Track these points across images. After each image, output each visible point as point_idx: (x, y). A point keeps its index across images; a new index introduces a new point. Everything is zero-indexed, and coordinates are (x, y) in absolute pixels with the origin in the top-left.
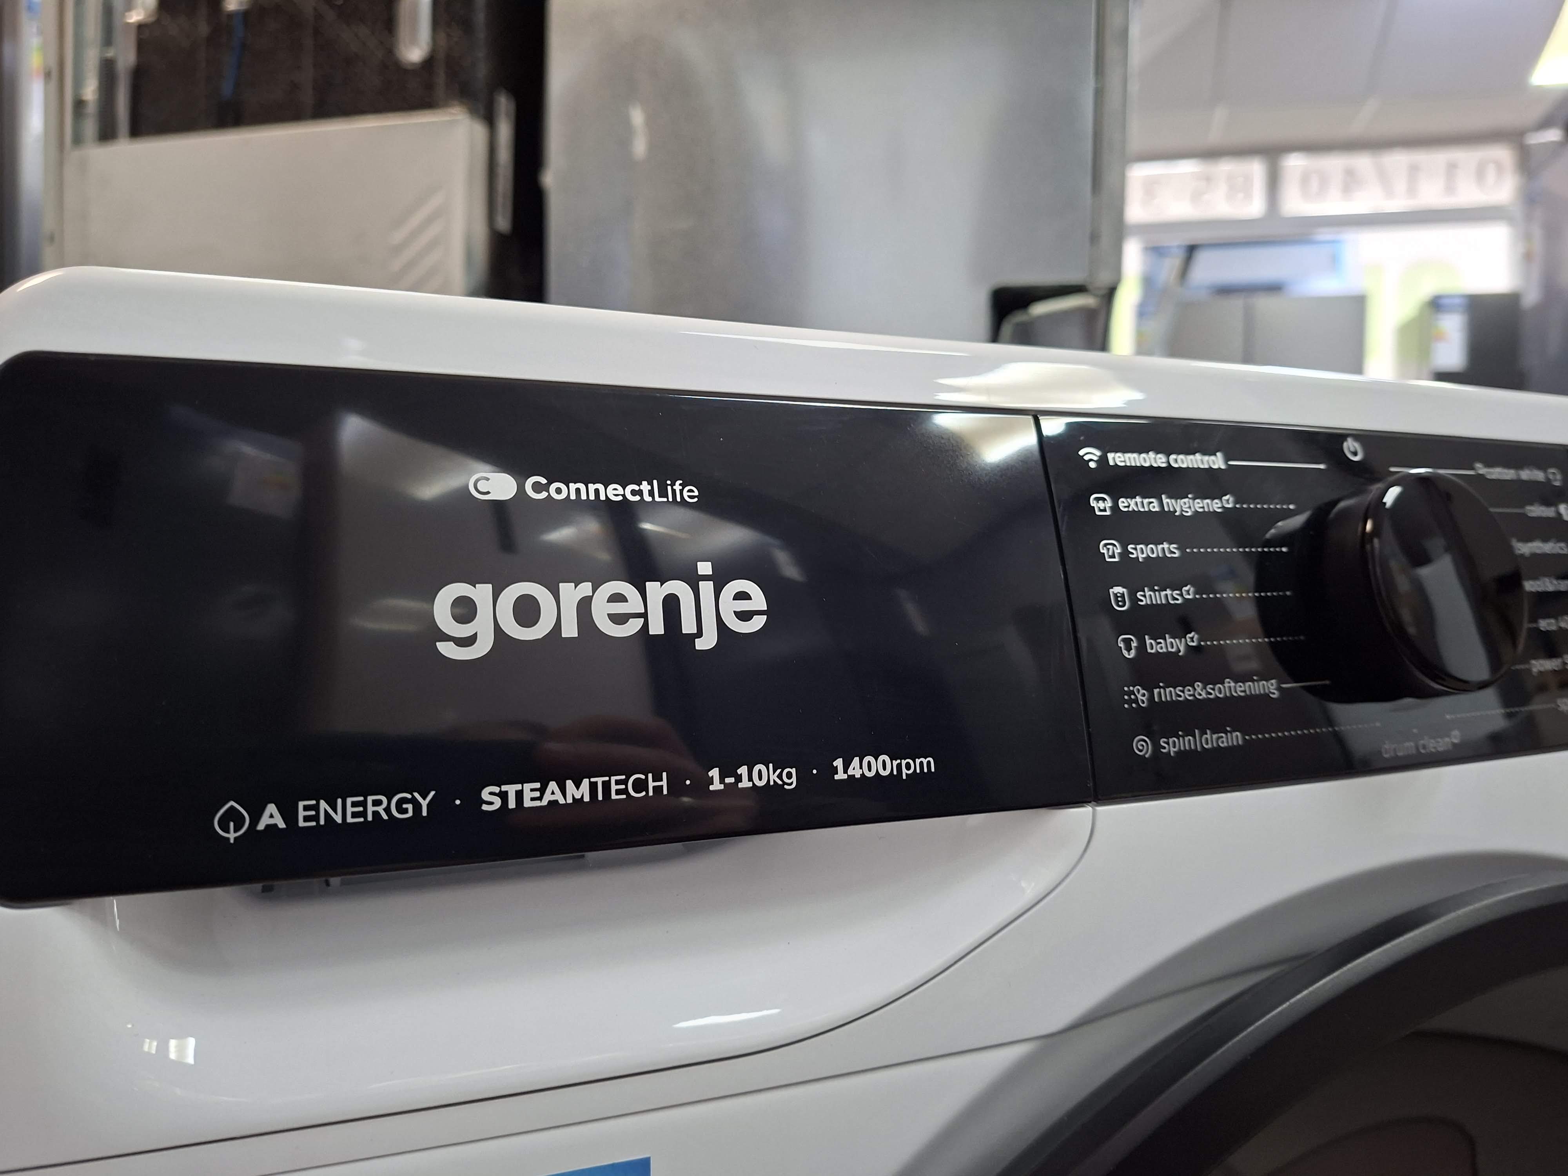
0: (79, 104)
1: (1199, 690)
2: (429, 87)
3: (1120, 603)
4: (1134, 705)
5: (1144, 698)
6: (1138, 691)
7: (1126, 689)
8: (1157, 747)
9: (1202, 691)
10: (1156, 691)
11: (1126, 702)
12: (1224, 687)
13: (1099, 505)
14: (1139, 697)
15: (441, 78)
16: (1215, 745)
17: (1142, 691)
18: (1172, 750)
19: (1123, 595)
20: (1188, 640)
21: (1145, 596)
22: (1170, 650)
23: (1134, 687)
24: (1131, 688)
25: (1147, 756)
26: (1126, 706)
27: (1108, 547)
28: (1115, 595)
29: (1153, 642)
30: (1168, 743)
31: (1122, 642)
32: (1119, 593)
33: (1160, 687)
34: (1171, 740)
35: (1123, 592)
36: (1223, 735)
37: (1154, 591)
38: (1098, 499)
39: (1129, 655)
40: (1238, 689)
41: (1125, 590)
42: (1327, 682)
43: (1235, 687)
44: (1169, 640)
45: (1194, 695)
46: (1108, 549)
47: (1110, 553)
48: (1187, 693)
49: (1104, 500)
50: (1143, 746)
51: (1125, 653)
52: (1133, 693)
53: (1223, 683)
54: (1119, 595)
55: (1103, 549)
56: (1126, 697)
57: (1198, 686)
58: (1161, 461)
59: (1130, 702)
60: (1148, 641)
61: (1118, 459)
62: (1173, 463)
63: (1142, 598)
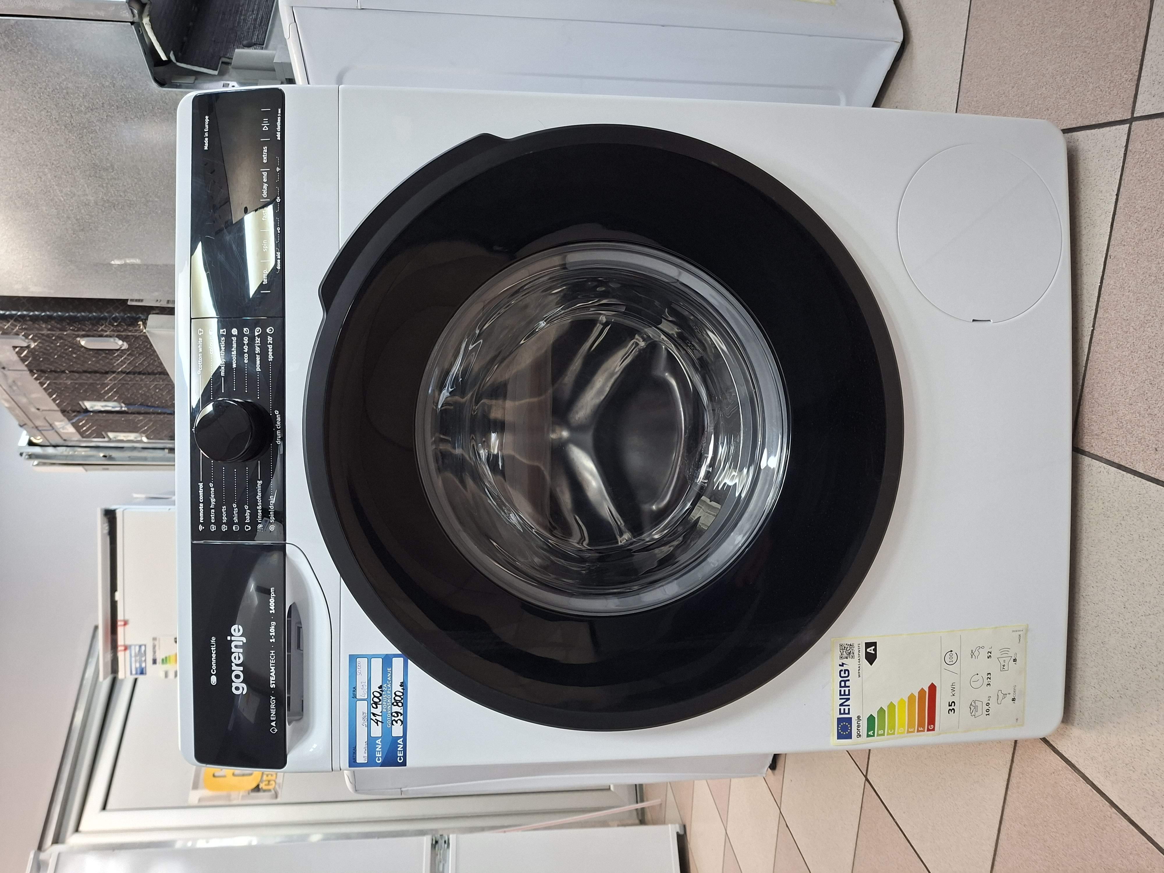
3: (237, 528)
20: (246, 508)
22: (249, 515)
27: (223, 529)
33: (258, 520)
37: (234, 517)
38: (212, 529)
39: (250, 528)
41: (234, 526)
44: (246, 515)
45: (260, 509)
47: (225, 528)
48: (260, 512)
49: (212, 527)
57: (258, 508)
58: (201, 505)
59: (261, 530)
60: (246, 521)
61: (201, 519)
62: (202, 501)
63: (236, 521)
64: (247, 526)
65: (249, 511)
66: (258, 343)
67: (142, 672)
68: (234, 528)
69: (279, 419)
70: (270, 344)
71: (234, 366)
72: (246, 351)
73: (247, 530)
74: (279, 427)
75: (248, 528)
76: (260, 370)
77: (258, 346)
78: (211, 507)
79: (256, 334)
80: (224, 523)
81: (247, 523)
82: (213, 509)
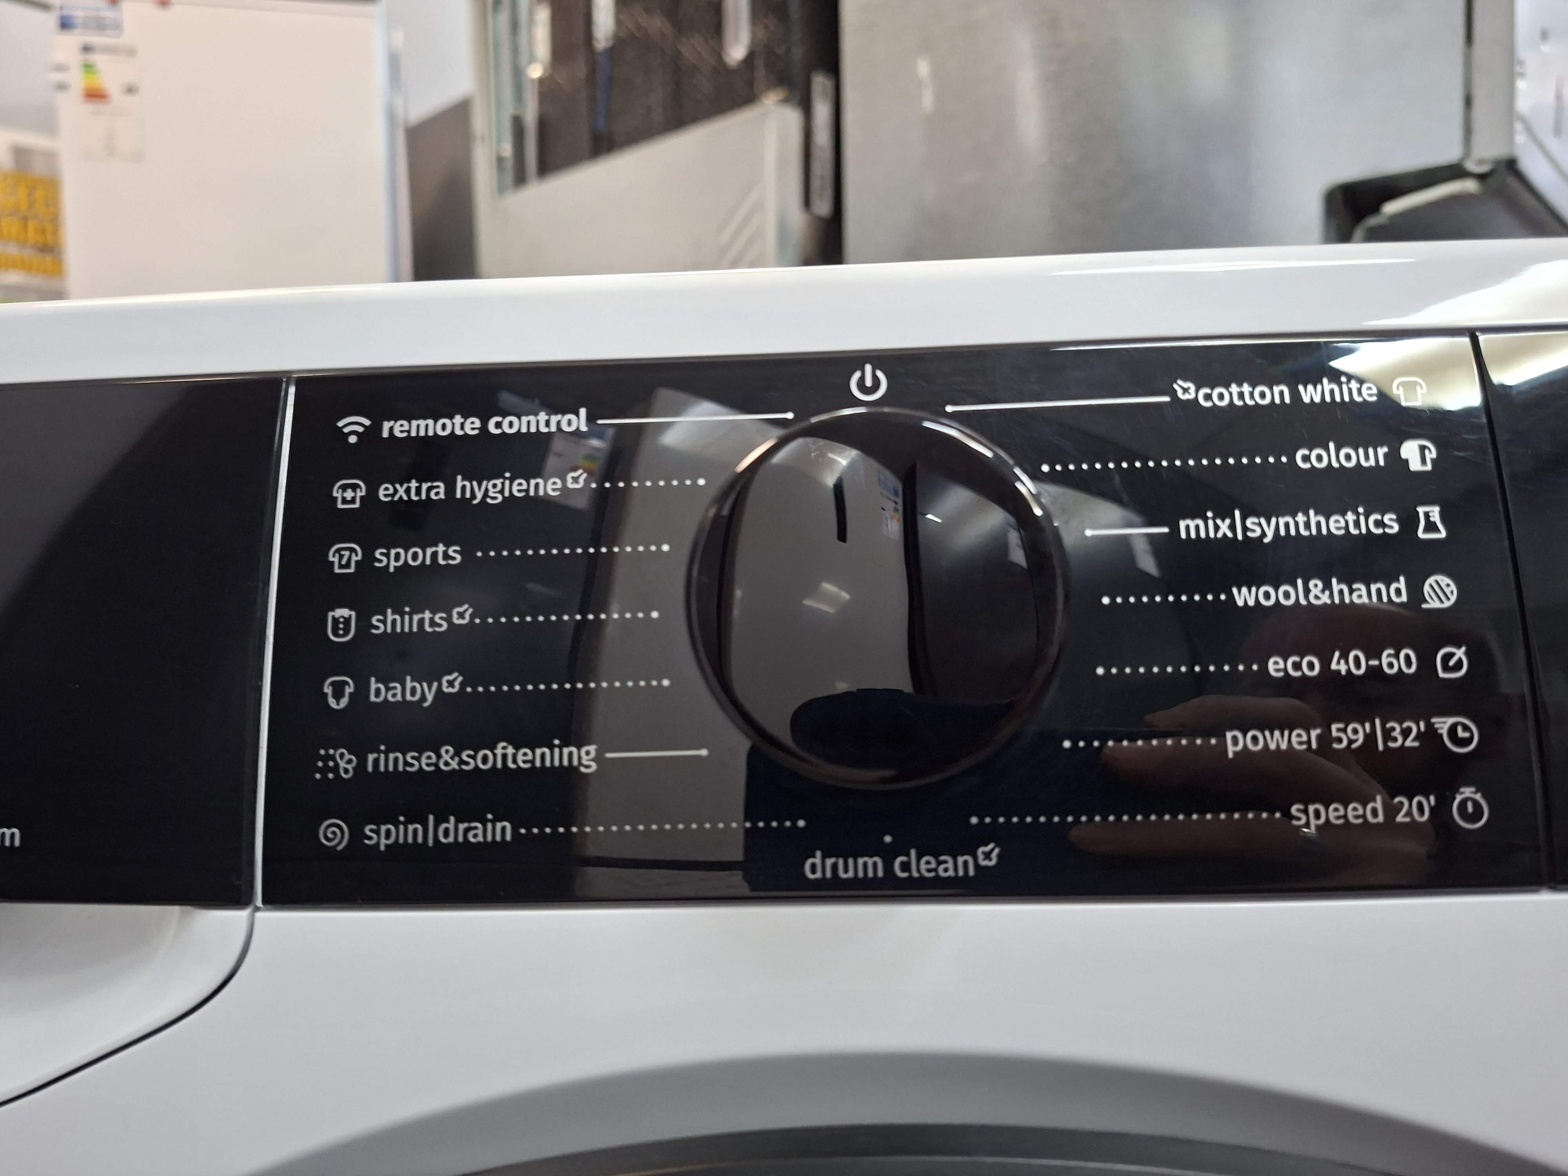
0: (500, 160)
1: (446, 757)
2: (751, 83)
3: (341, 632)
4: (331, 776)
5: (349, 767)
6: (342, 756)
7: (322, 752)
8: (357, 835)
9: (452, 758)
10: (371, 757)
11: (319, 770)
12: (495, 755)
13: (345, 495)
14: (342, 764)
15: (760, 72)
16: (461, 839)
17: (348, 756)
18: (383, 841)
19: (347, 621)
20: (445, 684)
21: (384, 622)
22: (409, 697)
23: (335, 749)
24: (331, 752)
25: (340, 848)
26: (318, 776)
27: (343, 553)
28: (335, 621)
29: (382, 686)
30: (377, 832)
31: (330, 687)
32: (343, 617)
33: (379, 751)
34: (383, 828)
35: (350, 616)
36: (479, 825)
37: (402, 614)
38: (344, 488)
39: (338, 704)
40: (520, 758)
41: (353, 613)
42: (704, 752)
43: (514, 756)
44: (409, 684)
45: (436, 765)
46: (341, 557)
47: (344, 562)
48: (424, 761)
49: (354, 487)
50: (334, 833)
51: (333, 703)
52: (333, 758)
53: (492, 748)
54: (342, 620)
55: (334, 556)
56: (320, 764)
57: (447, 752)
58: (472, 426)
59: (325, 770)
60: (373, 685)
61: (399, 428)
62: (492, 429)
63: (379, 625)
64: (349, 690)
65: (430, 697)
66: (1388, 735)
67: (65, 24)
68: (342, 612)
69: (948, 868)
70: (1391, 811)
71: (1244, 597)
72: (1338, 665)
73: (328, 690)
74: (905, 867)
75: (338, 695)
76: (1231, 750)
77: (1370, 738)
78: (460, 482)
79: (1443, 724)
80: (369, 557)
81: (362, 689)
82: (450, 488)
